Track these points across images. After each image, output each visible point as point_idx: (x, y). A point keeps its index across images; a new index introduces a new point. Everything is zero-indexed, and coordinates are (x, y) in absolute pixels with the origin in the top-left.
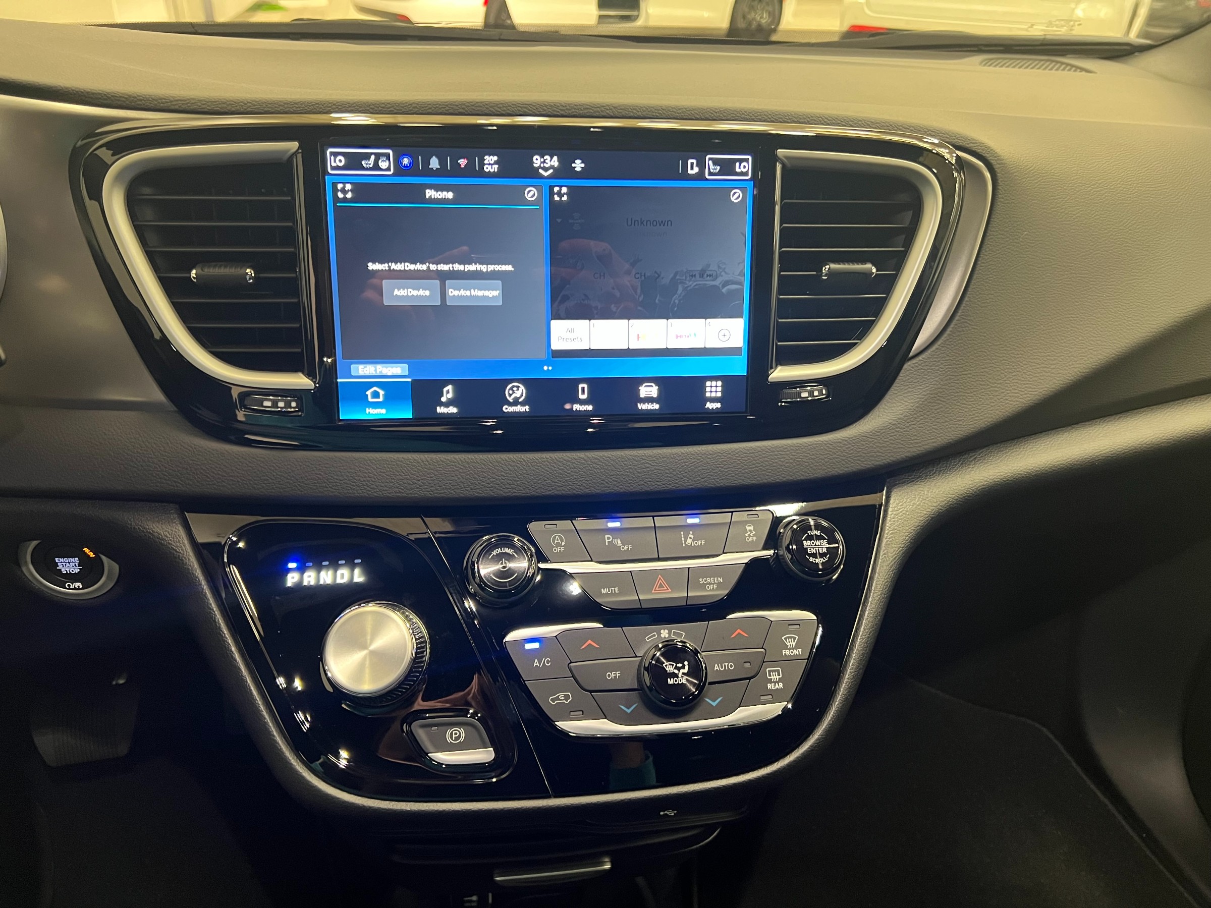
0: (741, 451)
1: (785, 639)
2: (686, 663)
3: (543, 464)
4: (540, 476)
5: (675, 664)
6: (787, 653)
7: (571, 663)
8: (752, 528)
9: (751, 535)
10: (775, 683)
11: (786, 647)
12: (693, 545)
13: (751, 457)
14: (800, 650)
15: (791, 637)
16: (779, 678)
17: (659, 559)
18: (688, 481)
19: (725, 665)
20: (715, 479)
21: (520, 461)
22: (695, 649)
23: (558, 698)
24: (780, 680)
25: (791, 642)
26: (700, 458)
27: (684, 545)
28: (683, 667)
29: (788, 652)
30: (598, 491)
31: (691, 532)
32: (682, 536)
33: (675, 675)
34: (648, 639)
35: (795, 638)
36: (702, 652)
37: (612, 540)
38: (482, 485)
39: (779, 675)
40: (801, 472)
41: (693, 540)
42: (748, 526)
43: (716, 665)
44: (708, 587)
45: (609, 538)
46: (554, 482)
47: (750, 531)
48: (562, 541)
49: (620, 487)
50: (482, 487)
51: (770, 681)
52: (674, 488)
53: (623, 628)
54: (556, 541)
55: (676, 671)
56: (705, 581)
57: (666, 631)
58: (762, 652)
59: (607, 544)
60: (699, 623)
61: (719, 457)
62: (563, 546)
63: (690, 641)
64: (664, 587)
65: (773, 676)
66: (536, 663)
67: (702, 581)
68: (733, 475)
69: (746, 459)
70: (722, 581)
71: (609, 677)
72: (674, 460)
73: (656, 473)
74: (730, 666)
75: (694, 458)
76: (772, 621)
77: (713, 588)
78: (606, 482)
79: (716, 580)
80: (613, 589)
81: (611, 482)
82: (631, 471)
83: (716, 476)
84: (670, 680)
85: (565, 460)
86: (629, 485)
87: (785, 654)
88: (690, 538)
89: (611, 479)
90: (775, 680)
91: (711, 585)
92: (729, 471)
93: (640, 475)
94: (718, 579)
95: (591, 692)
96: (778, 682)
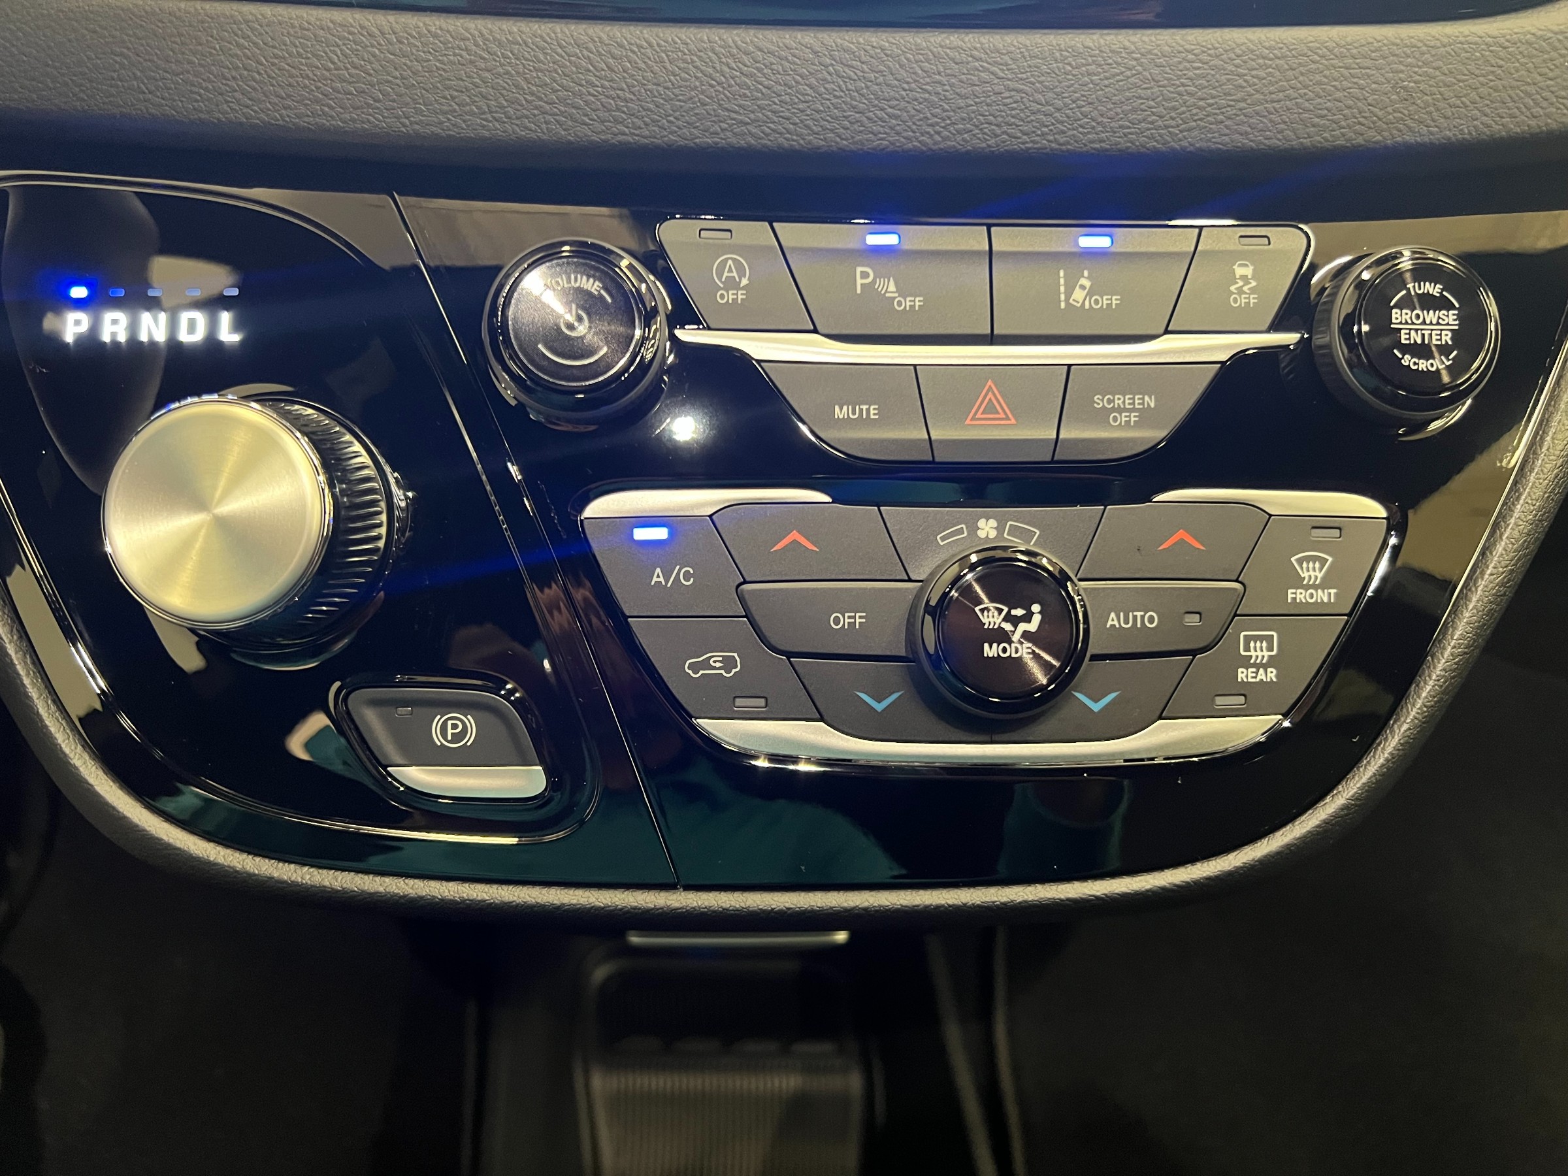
0: (1252, 51)
1: (1300, 561)
2: (1036, 608)
3: (699, 57)
4: (692, 90)
5: (1006, 609)
6: (1298, 596)
7: (745, 582)
8: (1248, 271)
9: (1245, 289)
10: (1258, 666)
11: (1298, 583)
12: (1087, 306)
13: (1278, 68)
14: (1333, 591)
15: (1314, 559)
16: (1270, 656)
17: (992, 339)
18: (1093, 128)
19: (1135, 617)
20: (1166, 127)
21: (640, 47)
22: (1062, 571)
23: (706, 664)
24: (1272, 663)
25: (1314, 569)
26: (1134, 63)
27: (1063, 305)
28: (1027, 618)
29: (1301, 596)
30: (845, 142)
31: (1086, 273)
32: (1062, 281)
33: (1001, 636)
34: (943, 539)
35: (1323, 562)
36: (1080, 580)
37: (874, 281)
38: (536, 108)
39: (1270, 649)
40: (1409, 122)
41: (1090, 294)
42: (1240, 265)
43: (1113, 615)
44: (1115, 419)
45: (864, 275)
46: (728, 110)
47: (1244, 278)
48: (742, 274)
49: (905, 134)
50: (536, 112)
51: (1246, 663)
52: (1054, 145)
53: (881, 508)
54: (726, 274)
55: (1008, 627)
56: (1109, 401)
57: (993, 523)
58: (1235, 589)
59: (859, 291)
60: (1078, 507)
61: (1188, 65)
62: (743, 288)
63: (1050, 552)
64: (998, 413)
65: (1256, 651)
66: (658, 577)
67: (1099, 402)
68: (1221, 117)
69: (1262, 73)
70: (1152, 405)
71: (837, 623)
72: (1060, 65)
73: (1008, 101)
74: (1149, 619)
75: (1118, 64)
76: (1271, 516)
77: (1128, 423)
78: (869, 119)
79: (1137, 402)
80: (865, 407)
81: (881, 119)
82: (939, 90)
83: (1173, 118)
84: (991, 647)
85: (761, 50)
86: (930, 130)
87: (1295, 599)
88: (1083, 287)
89: (882, 109)
90: (1258, 661)
91: (1124, 414)
92: (1210, 105)
93: (961, 102)
94: (1143, 399)
95: (789, 655)
96: (1265, 667)
